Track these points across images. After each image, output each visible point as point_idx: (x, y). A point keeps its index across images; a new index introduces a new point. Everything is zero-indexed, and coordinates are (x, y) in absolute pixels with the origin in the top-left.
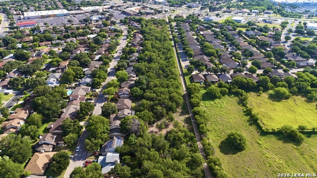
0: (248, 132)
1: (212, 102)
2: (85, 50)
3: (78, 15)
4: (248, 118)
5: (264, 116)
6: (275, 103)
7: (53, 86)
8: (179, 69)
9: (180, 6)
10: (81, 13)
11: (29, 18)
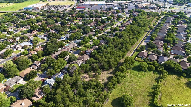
0: (142, 100)
1: (137, 73)
2: (94, 25)
3: (109, 5)
4: (152, 90)
5: (166, 94)
6: (188, 88)
7: (63, 40)
8: (137, 46)
9: (182, 4)
10: (112, 5)
11: (84, 5)
